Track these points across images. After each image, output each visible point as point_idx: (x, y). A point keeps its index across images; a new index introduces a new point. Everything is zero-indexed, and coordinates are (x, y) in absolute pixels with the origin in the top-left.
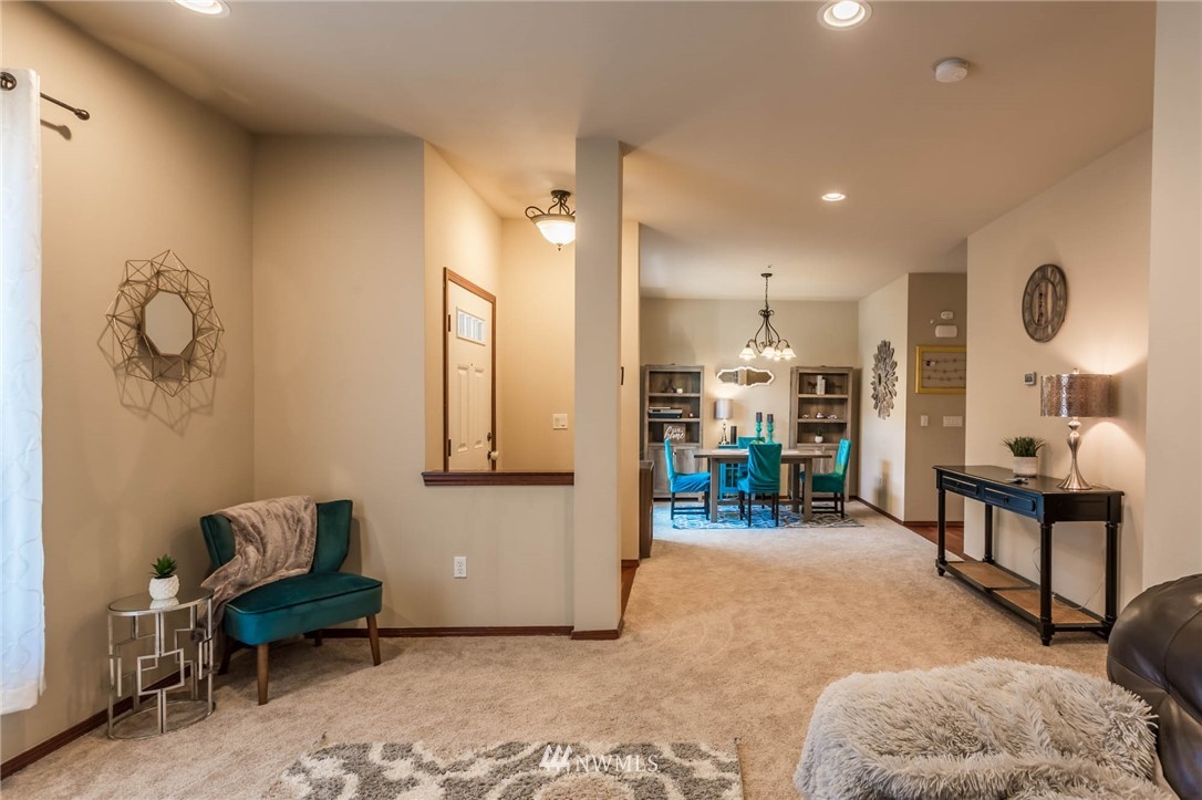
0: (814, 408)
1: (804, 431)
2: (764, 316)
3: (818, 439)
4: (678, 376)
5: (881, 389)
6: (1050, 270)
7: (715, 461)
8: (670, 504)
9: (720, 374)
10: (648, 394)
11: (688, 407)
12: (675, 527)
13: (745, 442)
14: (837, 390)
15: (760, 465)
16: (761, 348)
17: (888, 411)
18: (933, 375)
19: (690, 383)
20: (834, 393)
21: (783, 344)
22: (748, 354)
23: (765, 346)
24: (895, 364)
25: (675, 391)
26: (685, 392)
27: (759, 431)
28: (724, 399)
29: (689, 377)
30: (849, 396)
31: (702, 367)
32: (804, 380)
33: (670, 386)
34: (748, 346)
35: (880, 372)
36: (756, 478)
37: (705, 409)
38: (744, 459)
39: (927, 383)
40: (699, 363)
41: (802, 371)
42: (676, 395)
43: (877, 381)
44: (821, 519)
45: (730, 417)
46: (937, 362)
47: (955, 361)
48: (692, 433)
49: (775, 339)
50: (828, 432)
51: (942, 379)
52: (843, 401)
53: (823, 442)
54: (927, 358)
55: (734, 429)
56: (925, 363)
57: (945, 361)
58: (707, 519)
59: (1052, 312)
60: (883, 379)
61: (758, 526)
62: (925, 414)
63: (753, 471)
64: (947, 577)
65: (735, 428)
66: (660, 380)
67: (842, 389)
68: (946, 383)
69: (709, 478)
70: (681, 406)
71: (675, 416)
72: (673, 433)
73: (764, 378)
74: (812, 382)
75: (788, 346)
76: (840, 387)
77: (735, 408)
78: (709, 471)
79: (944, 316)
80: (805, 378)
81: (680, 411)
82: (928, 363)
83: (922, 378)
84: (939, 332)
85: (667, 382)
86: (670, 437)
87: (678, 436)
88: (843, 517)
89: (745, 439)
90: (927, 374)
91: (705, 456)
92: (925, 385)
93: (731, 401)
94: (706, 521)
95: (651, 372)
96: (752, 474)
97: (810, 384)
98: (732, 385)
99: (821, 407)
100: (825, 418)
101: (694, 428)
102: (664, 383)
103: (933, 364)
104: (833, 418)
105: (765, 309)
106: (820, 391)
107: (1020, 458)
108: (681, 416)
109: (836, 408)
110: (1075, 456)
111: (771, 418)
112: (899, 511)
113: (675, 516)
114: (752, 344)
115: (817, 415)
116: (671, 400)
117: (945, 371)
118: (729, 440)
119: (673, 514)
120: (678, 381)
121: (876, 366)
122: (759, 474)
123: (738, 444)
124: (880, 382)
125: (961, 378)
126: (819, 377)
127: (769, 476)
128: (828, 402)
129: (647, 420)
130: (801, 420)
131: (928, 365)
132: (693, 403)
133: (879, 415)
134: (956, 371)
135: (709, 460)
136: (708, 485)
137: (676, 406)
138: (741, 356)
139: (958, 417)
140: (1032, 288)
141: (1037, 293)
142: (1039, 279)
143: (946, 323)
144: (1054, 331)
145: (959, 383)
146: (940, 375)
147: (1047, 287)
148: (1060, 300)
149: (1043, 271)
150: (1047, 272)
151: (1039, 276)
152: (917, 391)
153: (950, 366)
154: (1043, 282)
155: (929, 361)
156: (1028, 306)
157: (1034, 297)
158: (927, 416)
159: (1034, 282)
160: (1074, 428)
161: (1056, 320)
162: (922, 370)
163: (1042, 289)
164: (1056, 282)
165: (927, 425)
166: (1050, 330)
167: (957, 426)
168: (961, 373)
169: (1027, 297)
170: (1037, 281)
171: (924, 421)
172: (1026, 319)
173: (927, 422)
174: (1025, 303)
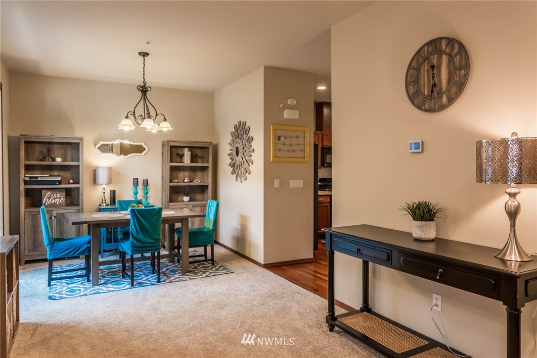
0: (181, 174)
1: (175, 193)
2: (142, 91)
3: (186, 199)
4: (56, 146)
5: (239, 159)
6: (444, 43)
7: (94, 226)
8: (47, 265)
9: (99, 145)
10: (23, 162)
11: (67, 175)
12: (50, 298)
13: (124, 205)
14: (199, 160)
15: (142, 228)
16: (139, 121)
17: (245, 176)
18: (283, 148)
19: (69, 153)
20: (197, 163)
21: (160, 117)
22: (127, 125)
23: (144, 119)
24: (250, 140)
25: (54, 160)
26: (64, 160)
27: (136, 194)
28: (103, 167)
29: (69, 147)
30: (210, 165)
31: (81, 139)
32: (174, 151)
33: (49, 155)
34: (127, 117)
35: (237, 145)
36: (138, 240)
37: (85, 177)
38: (126, 223)
39: (279, 154)
40: (78, 135)
41: (172, 144)
42: (54, 163)
43: (234, 153)
44: (195, 268)
45: (110, 182)
46: (285, 138)
47: (297, 137)
48: (73, 197)
49: (153, 113)
50: (194, 193)
51: (288, 151)
52: (204, 169)
53: (190, 201)
54: (278, 134)
55: (113, 193)
56: (277, 138)
57: (291, 137)
58: (89, 281)
59: (449, 83)
60: (241, 151)
61: (140, 284)
62: (277, 178)
63: (134, 233)
64: (337, 332)
65: (114, 191)
66: (37, 149)
67: (204, 159)
68: (291, 154)
69: (89, 242)
70: (61, 173)
71: (54, 183)
72: (51, 198)
73: (139, 149)
74: (180, 153)
75: (165, 120)
76: (202, 157)
77: (113, 175)
78: (89, 234)
79: (290, 102)
80: (174, 149)
81: (59, 178)
82: (279, 138)
83: (275, 150)
84: (287, 114)
85: (45, 151)
86: (49, 202)
87: (57, 201)
88: (213, 264)
89: (124, 202)
90: (279, 147)
91: (85, 223)
92: (277, 156)
93: (110, 169)
94: (87, 285)
95: (26, 142)
96: (133, 237)
97: (178, 154)
98: (110, 155)
99: (187, 173)
100: (191, 182)
101: (74, 193)
102: (41, 152)
103: (282, 139)
104: (197, 182)
105: (142, 84)
106: (187, 161)
107: (423, 223)
108: (60, 182)
109: (199, 174)
110: (513, 225)
111: (146, 183)
112: (260, 255)
113: (53, 282)
114: (131, 116)
115: (184, 179)
116: (50, 168)
117: (291, 145)
118: (108, 202)
119: (50, 279)
120: (56, 150)
121: (233, 141)
122: (141, 236)
123: (117, 206)
124: (237, 154)
125: (301, 151)
126: (186, 150)
127: (150, 236)
128: (193, 169)
129: (22, 187)
130: (172, 184)
131: (279, 140)
132: (74, 171)
133: (237, 179)
134: (298, 145)
135: (89, 226)
136: (88, 249)
137: (56, 173)
138: (120, 127)
139: (300, 180)
140: (418, 62)
141: (426, 67)
142: (428, 53)
143: (291, 107)
144: (451, 101)
145: (300, 154)
146: (287, 148)
147: (440, 59)
148: (460, 70)
149: (434, 45)
150: (441, 45)
151: (428, 50)
152: (271, 160)
153: (294, 141)
154: (434, 55)
155: (280, 137)
156: (412, 80)
157: (422, 70)
158: (279, 180)
159: (423, 55)
160: (513, 195)
161: (454, 89)
162: (275, 144)
163: (433, 61)
164: (453, 54)
165: (279, 187)
166: (445, 99)
167: (300, 187)
168: (301, 147)
169: (411, 71)
170: (426, 55)
171: (276, 183)
172: (410, 92)
173: (279, 184)
174: (409, 77)
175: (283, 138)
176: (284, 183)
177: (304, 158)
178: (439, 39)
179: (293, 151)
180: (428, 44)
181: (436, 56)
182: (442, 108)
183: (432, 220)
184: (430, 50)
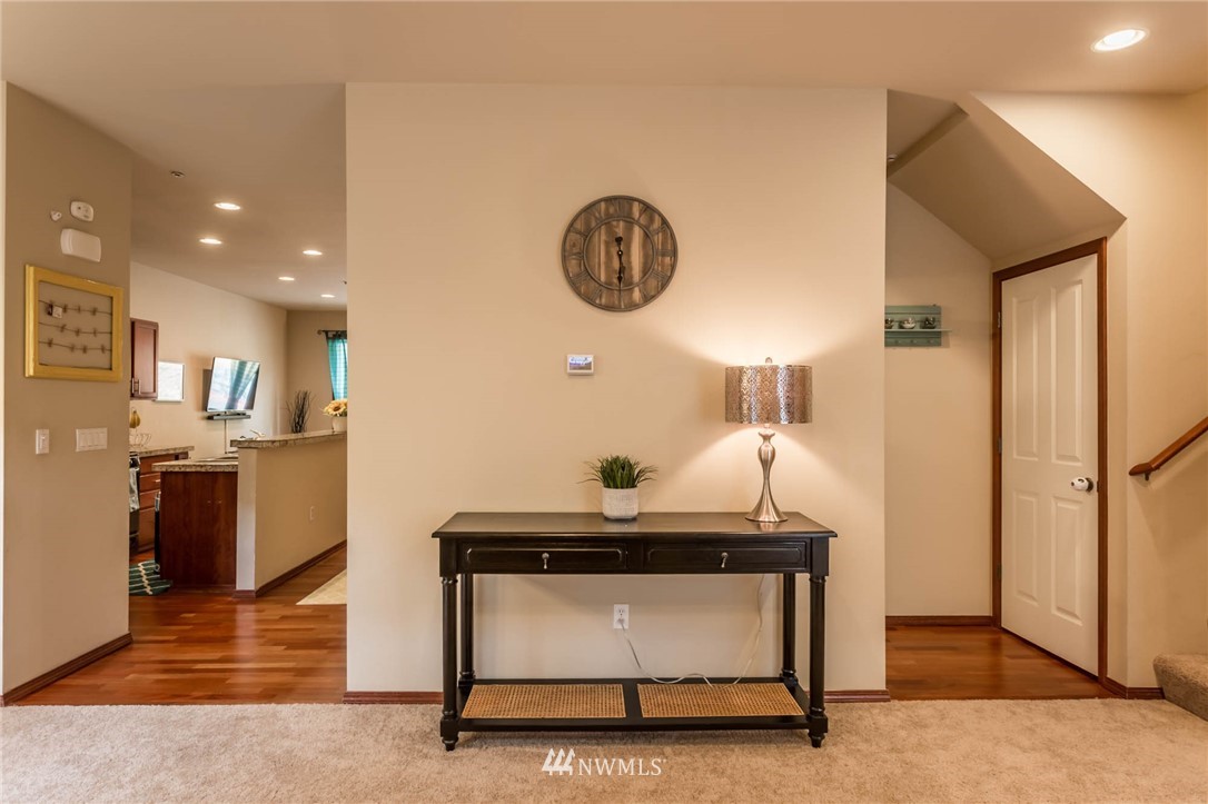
6: (637, 207)
18: (57, 337)
39: (48, 354)
46: (65, 309)
47: (94, 311)
51: (72, 348)
54: (51, 295)
56: (45, 307)
57: (79, 310)
62: (42, 426)
68: (78, 358)
79: (77, 209)
82: (50, 309)
83: (38, 342)
84: (69, 243)
90: (49, 333)
92: (44, 359)
103: (58, 311)
110: (767, 477)
117: (78, 332)
125: (104, 349)
131: (50, 314)
134: (95, 332)
139: (99, 430)
140: (587, 223)
141: (601, 237)
142: (608, 216)
143: (80, 226)
144: (648, 299)
145: (103, 360)
146: (70, 338)
147: (629, 230)
148: (663, 255)
149: (619, 207)
150: (631, 208)
151: (607, 209)
152: (30, 371)
153: (86, 322)
154: (618, 221)
155: (51, 306)
156: (575, 251)
157: (596, 238)
158: (47, 431)
159: (597, 215)
160: (766, 438)
161: (653, 283)
162: (39, 324)
163: (617, 230)
164: (651, 229)
165: (47, 451)
166: (637, 295)
167: (100, 448)
168: (103, 339)
169: (573, 236)
170: (603, 215)
171: (40, 442)
172: (570, 270)
173: (47, 443)
174: (567, 244)
175: (61, 310)
176: (60, 441)
177: (111, 369)
178: (631, 200)
179: (85, 350)
180: (609, 200)
181: (621, 224)
182: (632, 307)
183: (634, 486)
184: (611, 210)
